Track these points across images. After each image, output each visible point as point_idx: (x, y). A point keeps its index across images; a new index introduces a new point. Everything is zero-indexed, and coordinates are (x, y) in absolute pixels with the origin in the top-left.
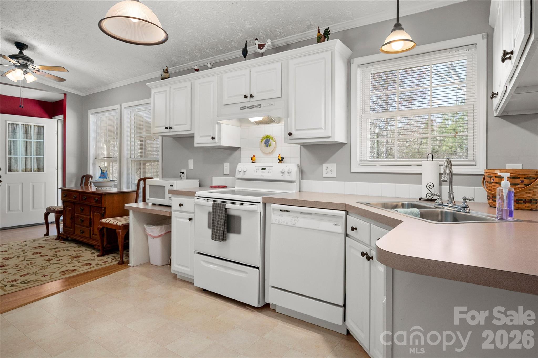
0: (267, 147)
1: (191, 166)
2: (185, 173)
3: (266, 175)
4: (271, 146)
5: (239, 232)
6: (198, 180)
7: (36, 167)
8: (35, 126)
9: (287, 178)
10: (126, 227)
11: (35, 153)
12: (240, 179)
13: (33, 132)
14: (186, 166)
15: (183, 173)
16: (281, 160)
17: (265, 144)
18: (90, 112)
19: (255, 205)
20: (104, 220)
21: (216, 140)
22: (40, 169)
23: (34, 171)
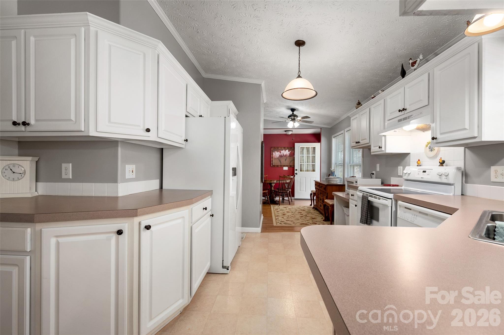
0: (431, 151)
1: (378, 169)
2: (375, 174)
3: (426, 177)
4: (434, 150)
5: (378, 220)
6: (381, 180)
7: (312, 169)
8: (312, 147)
9: (444, 180)
10: (333, 206)
11: (312, 162)
12: (407, 180)
13: (311, 151)
14: (375, 169)
15: (373, 174)
16: (442, 163)
17: (430, 149)
18: (333, 136)
19: (387, 200)
20: (326, 200)
21: (383, 149)
22: (314, 170)
23: (311, 171)
